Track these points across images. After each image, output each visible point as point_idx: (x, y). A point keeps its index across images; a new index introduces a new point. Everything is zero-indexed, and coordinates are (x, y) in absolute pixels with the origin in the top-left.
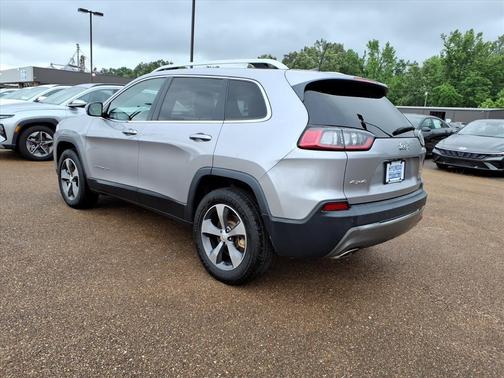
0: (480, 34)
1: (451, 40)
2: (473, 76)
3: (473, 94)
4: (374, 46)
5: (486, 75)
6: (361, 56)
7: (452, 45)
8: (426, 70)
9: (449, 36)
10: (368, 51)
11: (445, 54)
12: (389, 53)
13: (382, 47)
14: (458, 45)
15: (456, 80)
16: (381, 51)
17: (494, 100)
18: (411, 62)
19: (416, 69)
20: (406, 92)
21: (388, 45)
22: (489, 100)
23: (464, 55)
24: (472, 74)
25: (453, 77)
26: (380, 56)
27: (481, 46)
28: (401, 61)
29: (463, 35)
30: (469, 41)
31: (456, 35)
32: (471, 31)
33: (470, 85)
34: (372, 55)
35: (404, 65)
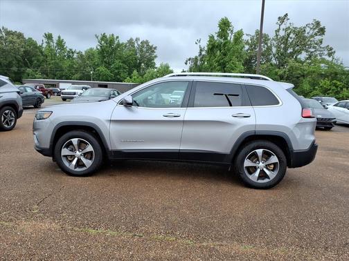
0: (117, 37)
1: (102, 39)
2: (118, 63)
3: (118, 74)
4: (49, 37)
5: (124, 62)
6: (39, 44)
7: (103, 42)
8: (89, 57)
9: (100, 37)
10: (45, 40)
11: (99, 47)
12: (60, 43)
13: (55, 39)
14: (106, 42)
15: (108, 65)
16: (55, 41)
17: (131, 78)
18: (78, 51)
19: (82, 56)
20: (77, 71)
21: (59, 37)
22: (128, 78)
23: (110, 50)
24: (117, 62)
25: (105, 62)
26: (55, 45)
27: (119, 45)
28: (71, 50)
29: (108, 37)
30: (112, 41)
31: (104, 37)
32: (113, 35)
33: (116, 69)
34: (48, 43)
35: (73, 53)
